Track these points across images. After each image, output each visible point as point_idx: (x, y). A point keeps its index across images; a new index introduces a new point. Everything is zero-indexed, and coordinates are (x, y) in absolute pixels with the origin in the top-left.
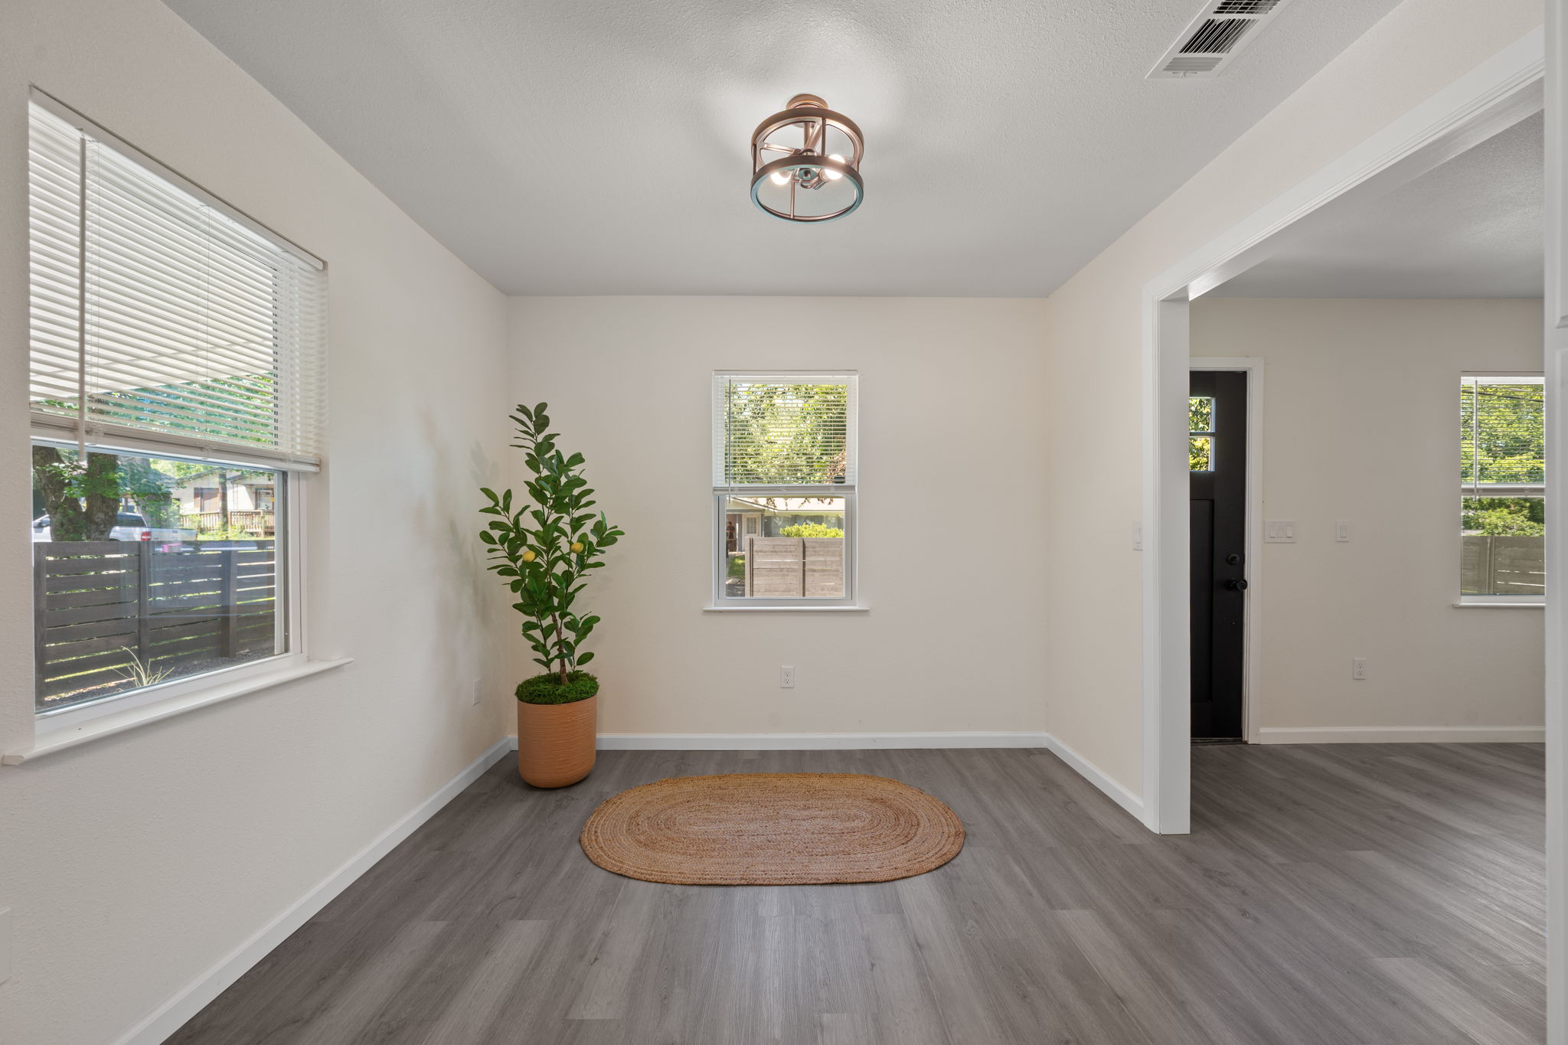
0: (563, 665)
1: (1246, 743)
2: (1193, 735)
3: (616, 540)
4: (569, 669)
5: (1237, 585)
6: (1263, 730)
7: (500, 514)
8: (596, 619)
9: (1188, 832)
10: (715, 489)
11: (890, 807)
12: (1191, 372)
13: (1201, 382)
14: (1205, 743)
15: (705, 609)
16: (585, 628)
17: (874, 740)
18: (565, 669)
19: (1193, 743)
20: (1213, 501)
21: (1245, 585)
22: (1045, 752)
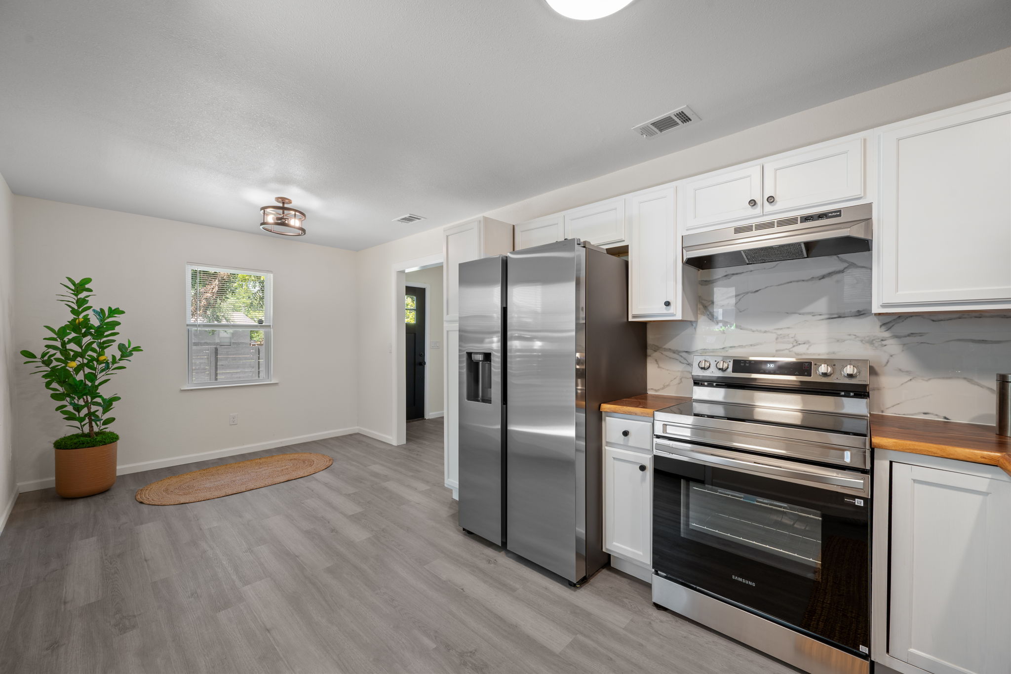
0: (91, 427)
1: (425, 419)
2: (407, 419)
3: (132, 354)
4: (96, 429)
5: (422, 364)
6: (431, 414)
7: (57, 341)
8: (119, 398)
9: (405, 443)
10: (187, 325)
11: (299, 460)
12: (406, 287)
13: (410, 291)
14: (413, 421)
15: (182, 389)
16: (107, 405)
17: (281, 442)
18: (93, 429)
19: (407, 422)
20: (415, 334)
21: (425, 363)
22: (358, 434)
